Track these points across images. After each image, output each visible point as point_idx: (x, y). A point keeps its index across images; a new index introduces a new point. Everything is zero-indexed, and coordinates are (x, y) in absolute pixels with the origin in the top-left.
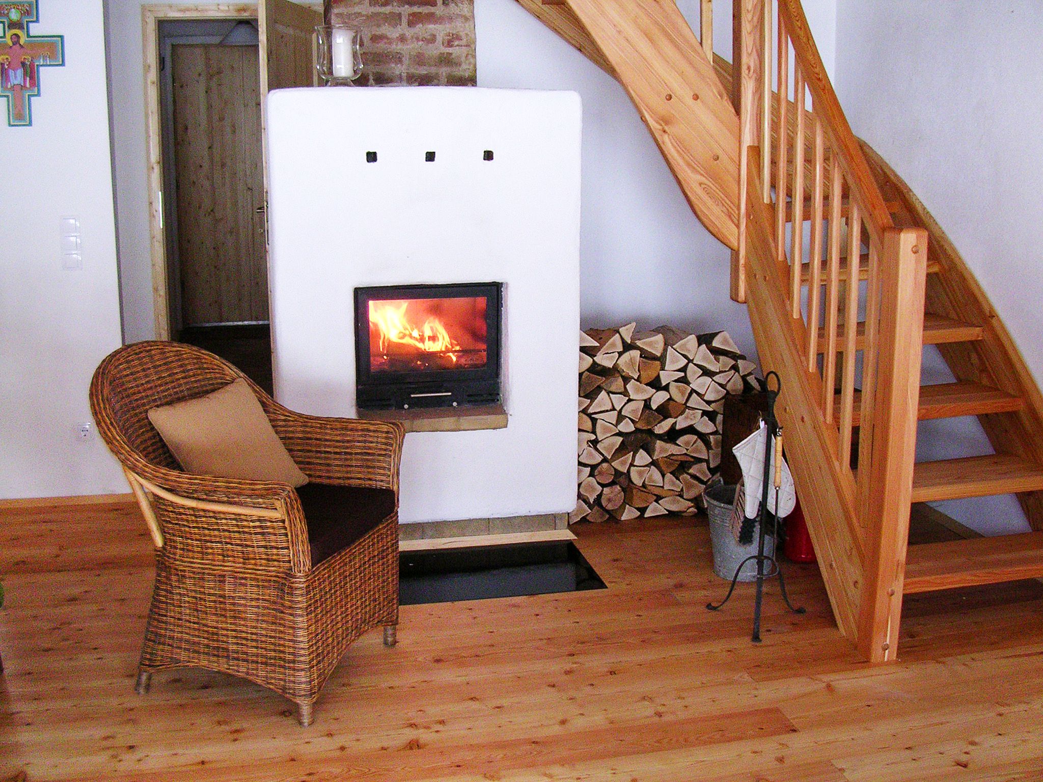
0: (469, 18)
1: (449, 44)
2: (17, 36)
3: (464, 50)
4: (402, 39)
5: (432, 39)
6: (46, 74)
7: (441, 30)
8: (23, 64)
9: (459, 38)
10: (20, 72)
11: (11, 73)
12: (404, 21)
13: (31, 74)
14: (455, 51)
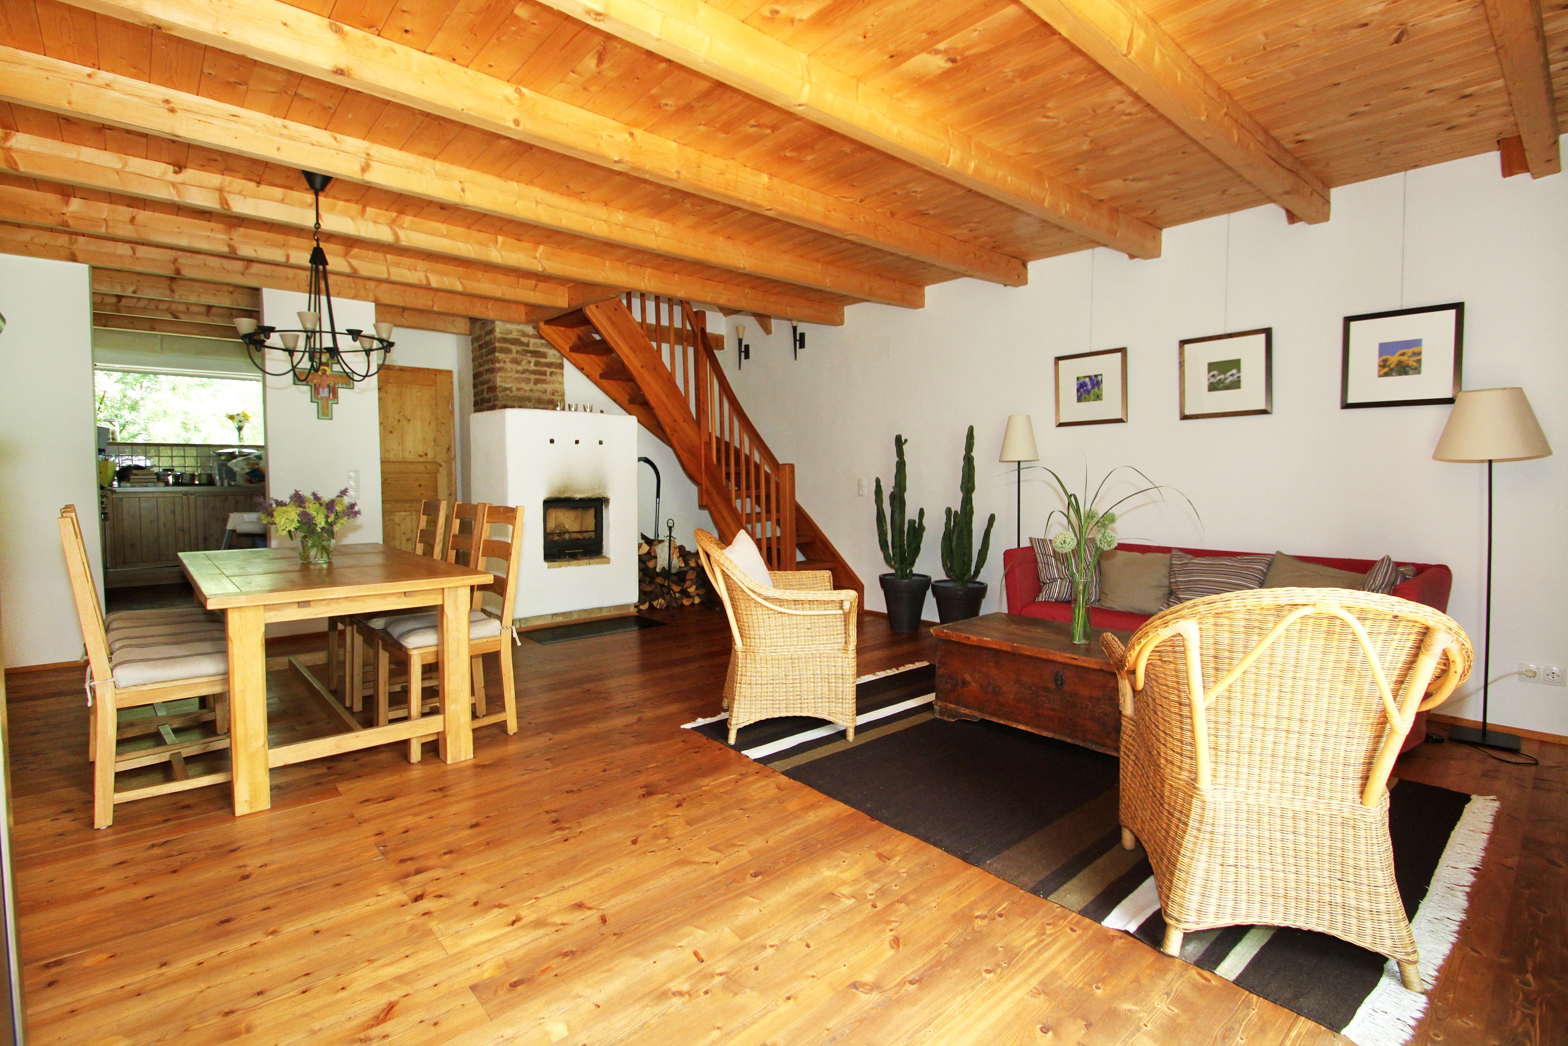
0: (562, 383)
1: (553, 394)
2: (325, 371)
3: (560, 398)
4: (531, 390)
5: (545, 391)
6: (342, 392)
7: (549, 387)
8: (329, 386)
9: (557, 392)
10: (326, 390)
11: (321, 390)
12: (532, 382)
13: (334, 392)
14: (556, 398)
